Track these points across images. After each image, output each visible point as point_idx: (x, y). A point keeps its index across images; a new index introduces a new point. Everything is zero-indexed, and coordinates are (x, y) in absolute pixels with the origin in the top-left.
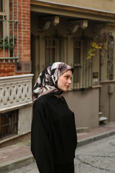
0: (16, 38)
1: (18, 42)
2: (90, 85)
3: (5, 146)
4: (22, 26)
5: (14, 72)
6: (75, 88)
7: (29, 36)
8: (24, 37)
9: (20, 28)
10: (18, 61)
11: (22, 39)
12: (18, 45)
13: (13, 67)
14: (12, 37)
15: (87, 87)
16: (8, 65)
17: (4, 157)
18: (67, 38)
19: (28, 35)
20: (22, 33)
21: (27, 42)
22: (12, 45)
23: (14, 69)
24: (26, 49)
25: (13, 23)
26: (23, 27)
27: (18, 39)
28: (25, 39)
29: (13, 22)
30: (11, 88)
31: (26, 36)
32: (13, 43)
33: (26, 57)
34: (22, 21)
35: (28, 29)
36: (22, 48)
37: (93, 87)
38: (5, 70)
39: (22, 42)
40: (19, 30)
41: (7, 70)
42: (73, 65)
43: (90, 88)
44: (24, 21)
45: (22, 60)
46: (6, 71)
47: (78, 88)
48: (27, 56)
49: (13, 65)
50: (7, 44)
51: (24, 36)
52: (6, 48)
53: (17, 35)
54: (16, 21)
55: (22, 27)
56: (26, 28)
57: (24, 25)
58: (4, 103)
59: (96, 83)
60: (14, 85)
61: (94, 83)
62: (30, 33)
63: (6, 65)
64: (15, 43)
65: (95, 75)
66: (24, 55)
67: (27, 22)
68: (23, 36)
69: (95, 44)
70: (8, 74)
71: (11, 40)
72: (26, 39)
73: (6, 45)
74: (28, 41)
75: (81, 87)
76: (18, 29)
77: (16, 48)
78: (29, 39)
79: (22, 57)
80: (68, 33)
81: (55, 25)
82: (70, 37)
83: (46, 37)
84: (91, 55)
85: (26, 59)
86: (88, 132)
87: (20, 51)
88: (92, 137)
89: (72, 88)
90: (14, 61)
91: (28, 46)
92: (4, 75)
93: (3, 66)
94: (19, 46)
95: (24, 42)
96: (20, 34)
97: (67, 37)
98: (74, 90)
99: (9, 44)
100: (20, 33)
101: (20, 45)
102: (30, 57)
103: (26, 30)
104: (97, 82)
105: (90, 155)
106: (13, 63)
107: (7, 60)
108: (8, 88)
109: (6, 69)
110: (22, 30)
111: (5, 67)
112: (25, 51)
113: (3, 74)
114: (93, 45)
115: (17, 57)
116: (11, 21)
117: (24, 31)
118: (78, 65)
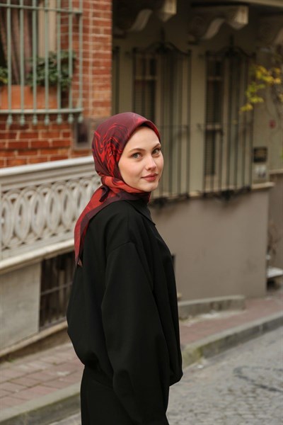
0: (75, 56)
1: (80, 67)
2: (247, 183)
3: (50, 346)
4: (91, 23)
5: (68, 147)
6: (208, 190)
7: (109, 52)
8: (95, 55)
9: (86, 30)
10: (81, 119)
11: (91, 60)
12: (80, 75)
13: (66, 135)
14: (67, 53)
15: (239, 186)
16: (55, 131)
17: (60, 374)
18: (188, 54)
19: (106, 47)
20: (91, 43)
21: (103, 68)
22: (66, 76)
23: (69, 142)
24: (100, 87)
25: (71, 18)
26: (95, 27)
27: (81, 59)
28: (97, 59)
29: (69, 13)
30: (66, 192)
31: (101, 51)
32: (68, 71)
33: (100, 109)
34: (91, 10)
35: (106, 32)
36: (91, 84)
37: (255, 186)
38: (46, 142)
39: (91, 68)
40: (85, 34)
41: (54, 142)
42: (203, 128)
43: (247, 191)
44: (95, 11)
45: (90, 116)
46: (51, 145)
47: (216, 189)
48: (103, 104)
49: (66, 131)
50: (54, 72)
51: (95, 52)
52: (53, 85)
53: (78, 48)
54: (76, 10)
55: (91, 27)
56: (102, 28)
57: (96, 23)
58: (50, 231)
59: (262, 177)
60: (73, 185)
61: (255, 177)
62: (109, 44)
63: (50, 130)
64: (75, 70)
65: (260, 154)
66: (96, 104)
67: (105, 14)
68: (92, 51)
69: (264, 70)
70: (54, 155)
71: (65, 62)
72: (101, 60)
73: (54, 76)
74: (105, 64)
75: (224, 188)
76: (81, 34)
77: (77, 83)
78: (109, 60)
79: (91, 108)
80: (192, 38)
81: (166, 18)
82: (196, 51)
83: (135, 50)
84: (255, 100)
85: (99, 113)
86: (244, 308)
87: (85, 91)
88: (259, 322)
89: (201, 189)
90: (71, 119)
91: (105, 79)
92: (44, 156)
93: (43, 133)
94: (84, 78)
95: (95, 68)
96: (86, 46)
97: (190, 51)
98: (205, 197)
99: (58, 74)
100: (86, 42)
101: (86, 75)
102: (110, 108)
103: (102, 35)
104: (264, 175)
105: (268, 369)
106: (67, 125)
107: (53, 117)
108: (60, 191)
109: (50, 140)
110: (91, 35)
111: (48, 135)
112: (97, 92)
113: (42, 154)
114: (259, 75)
115: (79, 109)
116: (63, 10)
117: (96, 39)
118: (217, 127)
